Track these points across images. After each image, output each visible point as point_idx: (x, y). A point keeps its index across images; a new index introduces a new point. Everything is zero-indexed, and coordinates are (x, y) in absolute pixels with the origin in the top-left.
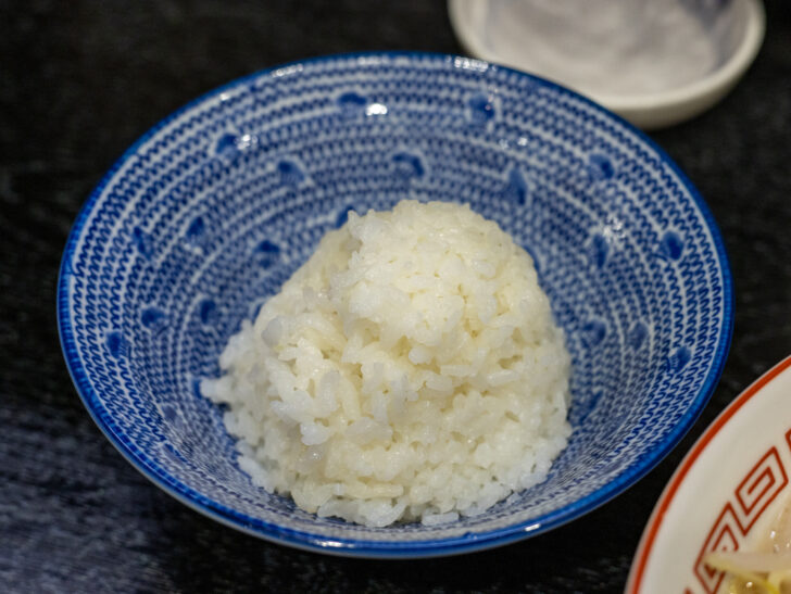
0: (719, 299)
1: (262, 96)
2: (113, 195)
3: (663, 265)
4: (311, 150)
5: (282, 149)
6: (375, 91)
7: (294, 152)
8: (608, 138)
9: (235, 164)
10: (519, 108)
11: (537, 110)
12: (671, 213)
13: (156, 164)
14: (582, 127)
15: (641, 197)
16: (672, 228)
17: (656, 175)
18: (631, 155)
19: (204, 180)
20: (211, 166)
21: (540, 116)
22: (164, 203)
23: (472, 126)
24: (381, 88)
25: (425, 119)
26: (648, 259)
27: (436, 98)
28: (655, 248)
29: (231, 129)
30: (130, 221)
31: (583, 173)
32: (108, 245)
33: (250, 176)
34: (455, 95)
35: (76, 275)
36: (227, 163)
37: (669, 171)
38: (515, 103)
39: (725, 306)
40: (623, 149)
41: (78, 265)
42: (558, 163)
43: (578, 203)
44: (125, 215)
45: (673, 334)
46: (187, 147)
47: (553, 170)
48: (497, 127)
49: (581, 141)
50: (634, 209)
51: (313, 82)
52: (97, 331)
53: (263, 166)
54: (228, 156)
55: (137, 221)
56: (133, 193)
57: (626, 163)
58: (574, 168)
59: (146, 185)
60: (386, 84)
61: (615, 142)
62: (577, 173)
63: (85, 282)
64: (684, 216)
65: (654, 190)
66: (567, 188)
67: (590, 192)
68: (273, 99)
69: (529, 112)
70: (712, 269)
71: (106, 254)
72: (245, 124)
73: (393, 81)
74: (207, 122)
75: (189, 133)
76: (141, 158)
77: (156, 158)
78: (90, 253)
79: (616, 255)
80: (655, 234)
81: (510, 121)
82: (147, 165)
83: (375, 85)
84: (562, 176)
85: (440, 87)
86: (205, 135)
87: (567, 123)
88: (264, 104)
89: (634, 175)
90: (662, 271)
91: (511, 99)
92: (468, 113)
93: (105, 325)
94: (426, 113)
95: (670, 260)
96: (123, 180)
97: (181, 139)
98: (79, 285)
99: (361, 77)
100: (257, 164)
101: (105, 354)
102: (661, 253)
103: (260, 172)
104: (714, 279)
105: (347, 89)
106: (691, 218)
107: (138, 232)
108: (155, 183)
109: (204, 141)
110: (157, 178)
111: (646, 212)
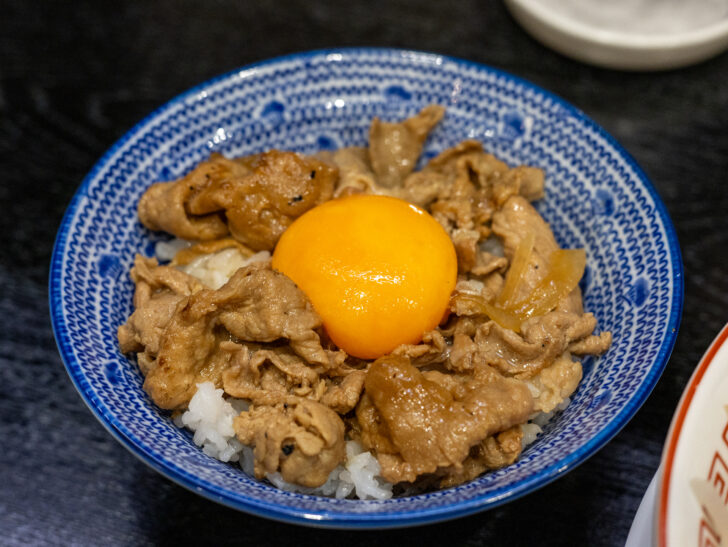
0: (655, 352)
1: (315, 73)
2: (151, 134)
3: (627, 307)
4: (351, 131)
5: (324, 124)
6: (421, 90)
7: (335, 130)
8: (617, 177)
9: (277, 129)
10: (547, 132)
11: (562, 137)
12: (649, 261)
13: (200, 116)
14: (598, 162)
15: (629, 240)
16: (645, 276)
17: (647, 222)
18: (632, 197)
19: (243, 138)
20: (253, 127)
21: (564, 143)
22: (199, 151)
23: (502, 139)
24: (427, 87)
25: (461, 124)
26: (618, 299)
27: (475, 106)
28: (626, 290)
29: (280, 97)
30: (161, 160)
31: (588, 205)
32: (131, 178)
33: (289, 143)
34: (493, 108)
35: (88, 196)
36: (269, 127)
37: (659, 221)
38: (545, 126)
39: (656, 361)
40: (627, 190)
41: (95, 190)
42: (568, 190)
43: (577, 232)
44: (157, 154)
45: (608, 376)
46: (234, 105)
47: (563, 196)
48: (524, 145)
49: (594, 175)
50: (621, 250)
51: (366, 69)
52: (92, 250)
53: (303, 137)
54: (271, 121)
55: (167, 162)
56: (170, 136)
57: (626, 205)
58: (581, 199)
59: (185, 132)
60: (433, 85)
61: (621, 183)
62: (583, 203)
63: (97, 205)
64: (658, 267)
65: (641, 236)
66: (571, 217)
67: (589, 224)
68: (326, 78)
69: (555, 137)
70: (662, 323)
71: (128, 184)
72: (293, 95)
73: (439, 83)
74: (259, 87)
75: (239, 94)
76: (187, 107)
77: (201, 110)
78: (111, 180)
79: (595, 289)
80: (631, 277)
81: (537, 143)
82: (190, 114)
83: (422, 84)
84: (570, 204)
85: (481, 98)
86: (254, 97)
87: (585, 155)
88: (316, 80)
89: (629, 218)
90: (623, 315)
91: (542, 122)
92: (501, 126)
93: (104, 246)
94: (463, 118)
95: (633, 305)
96: (163, 123)
97: (230, 97)
98: (90, 206)
99: (411, 73)
100: (298, 134)
101: (92, 272)
102: (628, 297)
103: (299, 142)
104: (660, 333)
105: (395, 82)
106: (663, 270)
107: (166, 171)
108: (195, 132)
109: (251, 103)
110: (198, 127)
111: (629, 254)
